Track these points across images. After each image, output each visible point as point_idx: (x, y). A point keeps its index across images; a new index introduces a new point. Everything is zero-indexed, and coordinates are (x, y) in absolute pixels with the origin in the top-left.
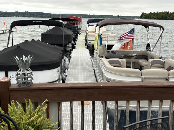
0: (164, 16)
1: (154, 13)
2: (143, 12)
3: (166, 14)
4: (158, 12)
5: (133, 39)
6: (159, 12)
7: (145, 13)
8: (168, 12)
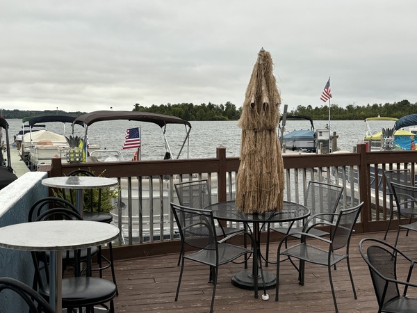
0: (183, 112)
1: (162, 106)
2: (137, 105)
3: (187, 108)
4: (169, 105)
5: (140, 146)
6: (172, 104)
7: (142, 107)
8: (191, 105)
